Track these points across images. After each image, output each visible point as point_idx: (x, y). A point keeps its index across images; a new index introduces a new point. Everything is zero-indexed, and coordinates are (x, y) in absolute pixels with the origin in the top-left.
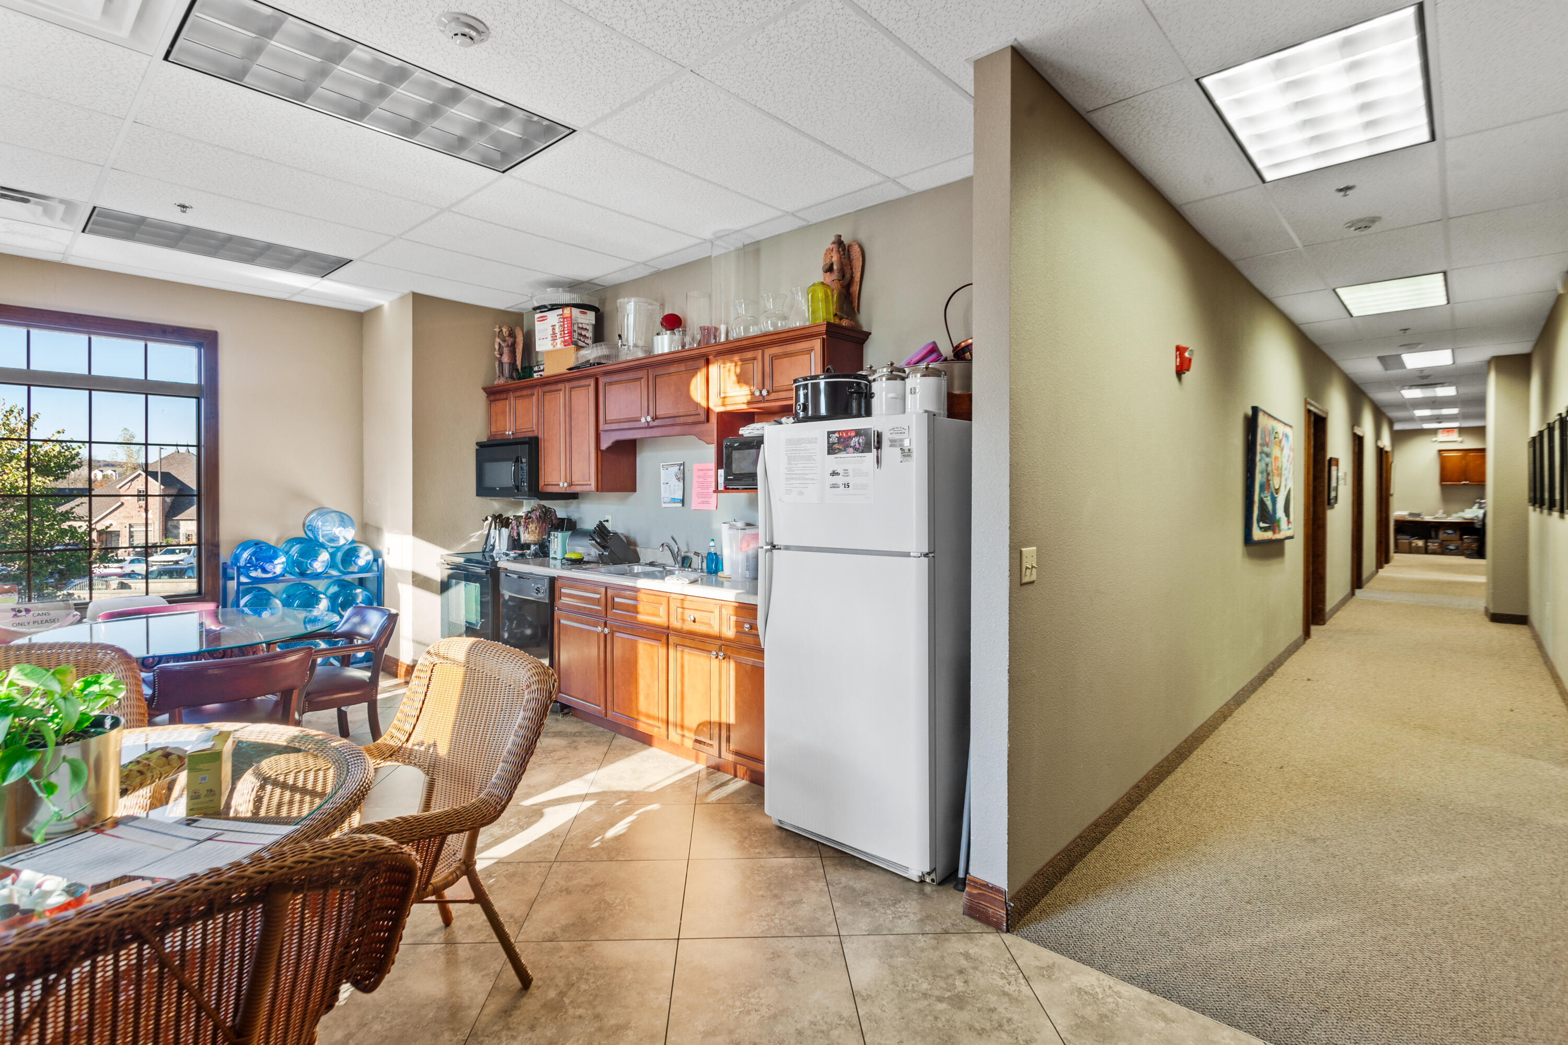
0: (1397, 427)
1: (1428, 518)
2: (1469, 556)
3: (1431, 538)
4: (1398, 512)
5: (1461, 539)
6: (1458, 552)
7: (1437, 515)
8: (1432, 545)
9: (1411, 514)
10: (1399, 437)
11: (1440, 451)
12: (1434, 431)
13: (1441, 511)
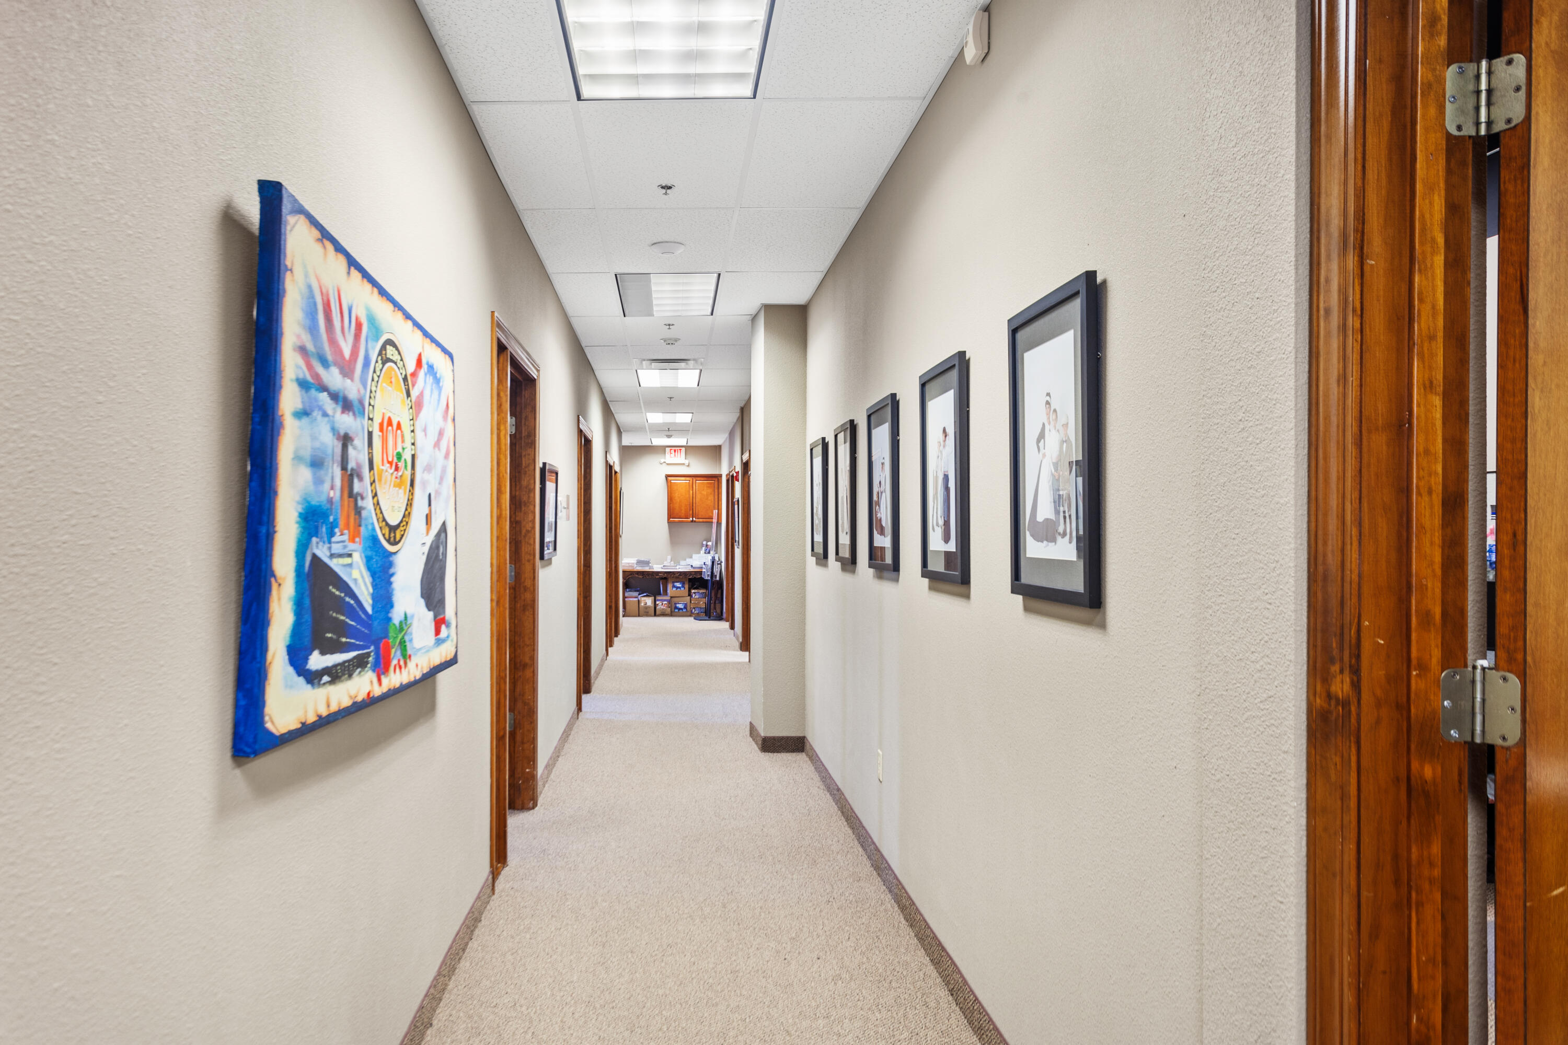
0: (627, 440)
1: (657, 568)
2: (698, 618)
3: (659, 594)
4: (627, 561)
5: (690, 595)
6: (685, 612)
7: (666, 563)
8: (662, 606)
9: (639, 562)
10: (629, 453)
11: (667, 476)
12: (662, 449)
13: (669, 557)
